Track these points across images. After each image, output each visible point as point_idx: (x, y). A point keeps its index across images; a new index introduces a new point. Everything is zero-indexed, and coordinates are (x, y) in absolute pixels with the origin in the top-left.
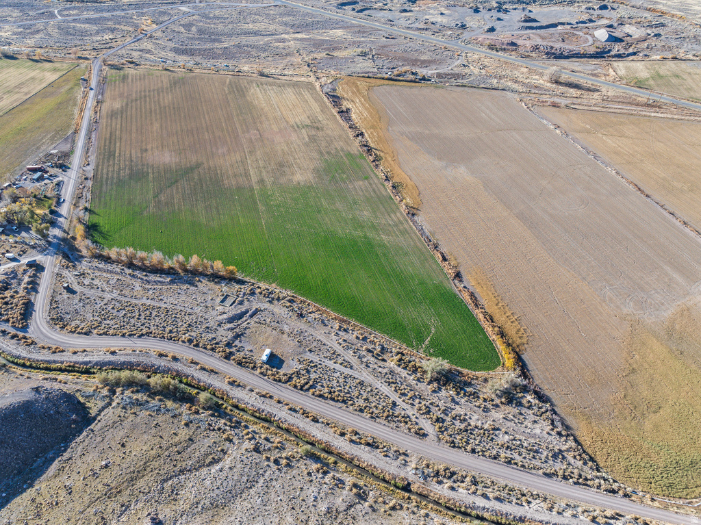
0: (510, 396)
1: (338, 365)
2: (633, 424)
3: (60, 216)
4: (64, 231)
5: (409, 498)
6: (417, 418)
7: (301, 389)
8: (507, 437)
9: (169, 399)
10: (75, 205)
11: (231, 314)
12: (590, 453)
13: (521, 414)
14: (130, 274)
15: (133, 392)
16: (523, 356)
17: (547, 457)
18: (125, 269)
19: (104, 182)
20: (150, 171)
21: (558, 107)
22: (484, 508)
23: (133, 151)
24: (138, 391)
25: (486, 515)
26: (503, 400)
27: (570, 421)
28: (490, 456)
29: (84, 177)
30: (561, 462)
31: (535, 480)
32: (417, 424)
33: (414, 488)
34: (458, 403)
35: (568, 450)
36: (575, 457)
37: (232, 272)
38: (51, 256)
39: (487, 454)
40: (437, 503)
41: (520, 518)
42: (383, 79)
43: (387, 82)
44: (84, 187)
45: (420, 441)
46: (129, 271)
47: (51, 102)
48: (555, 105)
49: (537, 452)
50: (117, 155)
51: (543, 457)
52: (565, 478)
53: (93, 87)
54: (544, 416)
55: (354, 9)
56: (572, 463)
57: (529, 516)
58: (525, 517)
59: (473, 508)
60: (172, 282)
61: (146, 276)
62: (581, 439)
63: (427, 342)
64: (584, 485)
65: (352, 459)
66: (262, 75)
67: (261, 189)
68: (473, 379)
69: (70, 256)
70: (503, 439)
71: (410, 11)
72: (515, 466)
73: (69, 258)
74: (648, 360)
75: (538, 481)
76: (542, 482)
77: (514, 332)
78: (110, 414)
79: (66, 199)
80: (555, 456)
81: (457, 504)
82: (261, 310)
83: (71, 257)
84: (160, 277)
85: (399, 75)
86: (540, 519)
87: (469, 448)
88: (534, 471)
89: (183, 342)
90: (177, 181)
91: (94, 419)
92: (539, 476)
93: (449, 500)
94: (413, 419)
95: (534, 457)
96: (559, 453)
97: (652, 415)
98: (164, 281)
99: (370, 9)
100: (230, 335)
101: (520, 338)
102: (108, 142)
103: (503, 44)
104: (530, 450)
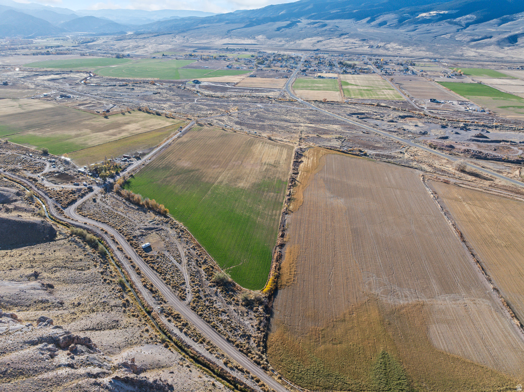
0: (249, 304)
1: (175, 260)
2: (312, 344)
3: (119, 175)
4: (114, 181)
5: (146, 316)
6: (188, 292)
7: (147, 262)
8: (226, 317)
9: (89, 245)
10: (129, 173)
11: (148, 227)
12: (268, 344)
13: (247, 313)
15: (78, 238)
16: (279, 291)
17: (238, 335)
19: (149, 168)
20: (174, 167)
21: (448, 183)
22: (175, 334)
23: (174, 159)
24: (80, 239)
25: (174, 338)
26: (243, 303)
27: (273, 327)
28: (206, 320)
29: (143, 164)
30: (245, 340)
31: (219, 340)
32: (186, 294)
33: (153, 314)
34: (217, 296)
35: (255, 337)
36: (255, 341)
37: (166, 212)
38: (100, 188)
39: (206, 319)
40: (157, 324)
41: (189, 345)
42: (339, 151)
43: (340, 153)
44: (139, 167)
45: (179, 300)
47: (159, 134)
48: (447, 182)
49: (235, 330)
50: (166, 159)
51: (236, 333)
52: (237, 346)
53: (182, 131)
54: (258, 318)
55: (358, 117)
56: (251, 344)
57: (194, 347)
58: (191, 347)
59: (171, 333)
60: (138, 209)
61: (129, 204)
62: (269, 337)
63: (231, 268)
64: (245, 354)
65: (138, 293)
66: (270, 139)
67: (217, 185)
68: (238, 290)
70: (224, 317)
71: (395, 122)
72: (215, 330)
73: (106, 190)
74: (360, 319)
75: (221, 341)
76: (222, 342)
77: (286, 279)
78: (61, 242)
79: (127, 170)
80: (243, 336)
81: (165, 328)
82: (163, 230)
84: (134, 206)
85: (350, 151)
86: (198, 350)
87: (199, 313)
88: (223, 336)
89: (117, 229)
90: (181, 174)
91: (55, 241)
92: (224, 339)
93: (163, 324)
94: (187, 292)
95: (231, 331)
96: (247, 335)
97: (331, 345)
98: (135, 208)
99: (369, 118)
100: (140, 233)
101: (287, 282)
102: (166, 153)
103: (443, 146)
104: (232, 328)
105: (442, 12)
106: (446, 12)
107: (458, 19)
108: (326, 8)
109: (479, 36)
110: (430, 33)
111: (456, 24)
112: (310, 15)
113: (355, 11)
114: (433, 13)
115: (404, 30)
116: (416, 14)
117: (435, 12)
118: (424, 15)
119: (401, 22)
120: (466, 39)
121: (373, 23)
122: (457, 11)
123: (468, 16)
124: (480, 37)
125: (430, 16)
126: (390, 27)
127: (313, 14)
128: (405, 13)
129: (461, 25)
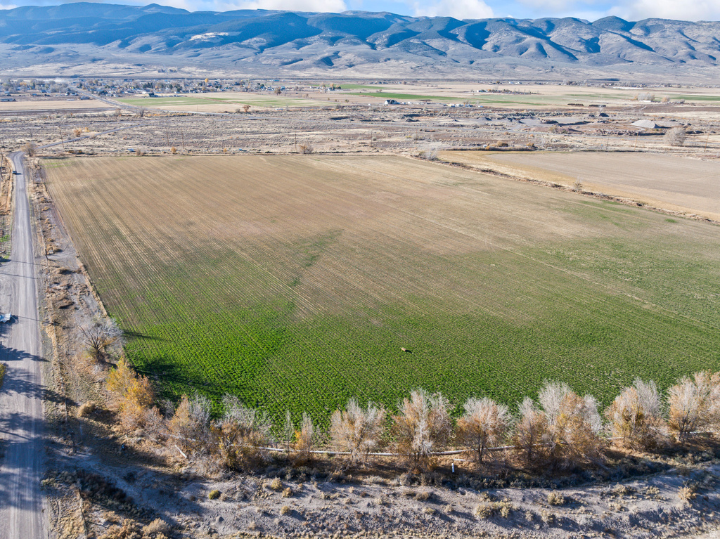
3: (15, 355)
4: (50, 396)
10: (56, 323)
14: (492, 515)
18: (444, 494)
19: (124, 274)
20: (231, 247)
23: (161, 227)
29: (57, 270)
38: (22, 505)
44: (69, 286)
46: (476, 503)
50: (124, 232)
53: (19, 172)
61: (569, 503)
69: (122, 485)
73: (122, 497)
79: (20, 314)
83: (130, 490)
84: (629, 492)
90: (314, 258)
98: (667, 509)
102: (89, 221)
105: (222, 34)
106: (227, 34)
107: (245, 42)
108: (33, 27)
109: (287, 59)
110: (222, 57)
111: (247, 47)
112: (9, 37)
113: (90, 32)
114: (211, 35)
115: (183, 56)
116: (187, 36)
117: (211, 34)
118: (199, 37)
119: (171, 46)
120: (274, 62)
121: (129, 48)
122: (239, 33)
123: (255, 39)
124: (290, 60)
125: (209, 39)
126: (157, 51)
127: (14, 35)
128: (172, 35)
129: (254, 49)
